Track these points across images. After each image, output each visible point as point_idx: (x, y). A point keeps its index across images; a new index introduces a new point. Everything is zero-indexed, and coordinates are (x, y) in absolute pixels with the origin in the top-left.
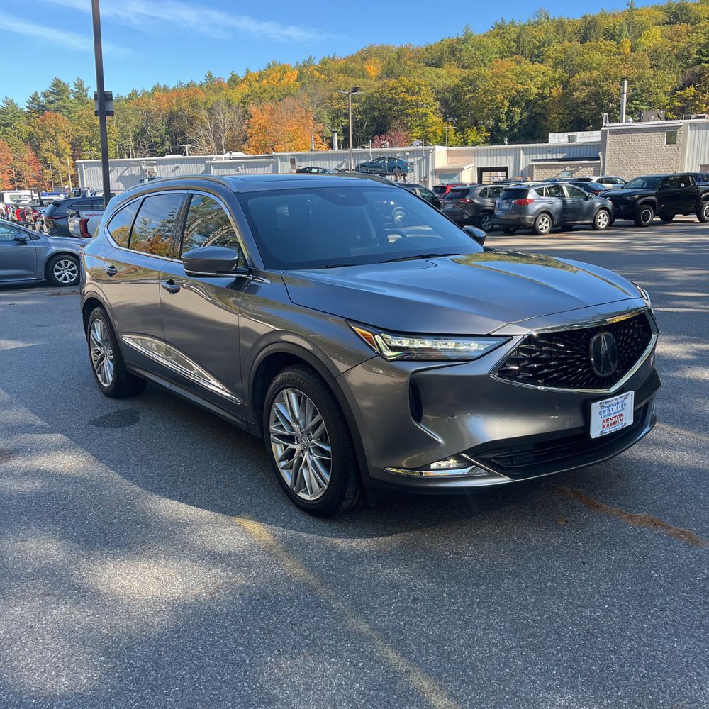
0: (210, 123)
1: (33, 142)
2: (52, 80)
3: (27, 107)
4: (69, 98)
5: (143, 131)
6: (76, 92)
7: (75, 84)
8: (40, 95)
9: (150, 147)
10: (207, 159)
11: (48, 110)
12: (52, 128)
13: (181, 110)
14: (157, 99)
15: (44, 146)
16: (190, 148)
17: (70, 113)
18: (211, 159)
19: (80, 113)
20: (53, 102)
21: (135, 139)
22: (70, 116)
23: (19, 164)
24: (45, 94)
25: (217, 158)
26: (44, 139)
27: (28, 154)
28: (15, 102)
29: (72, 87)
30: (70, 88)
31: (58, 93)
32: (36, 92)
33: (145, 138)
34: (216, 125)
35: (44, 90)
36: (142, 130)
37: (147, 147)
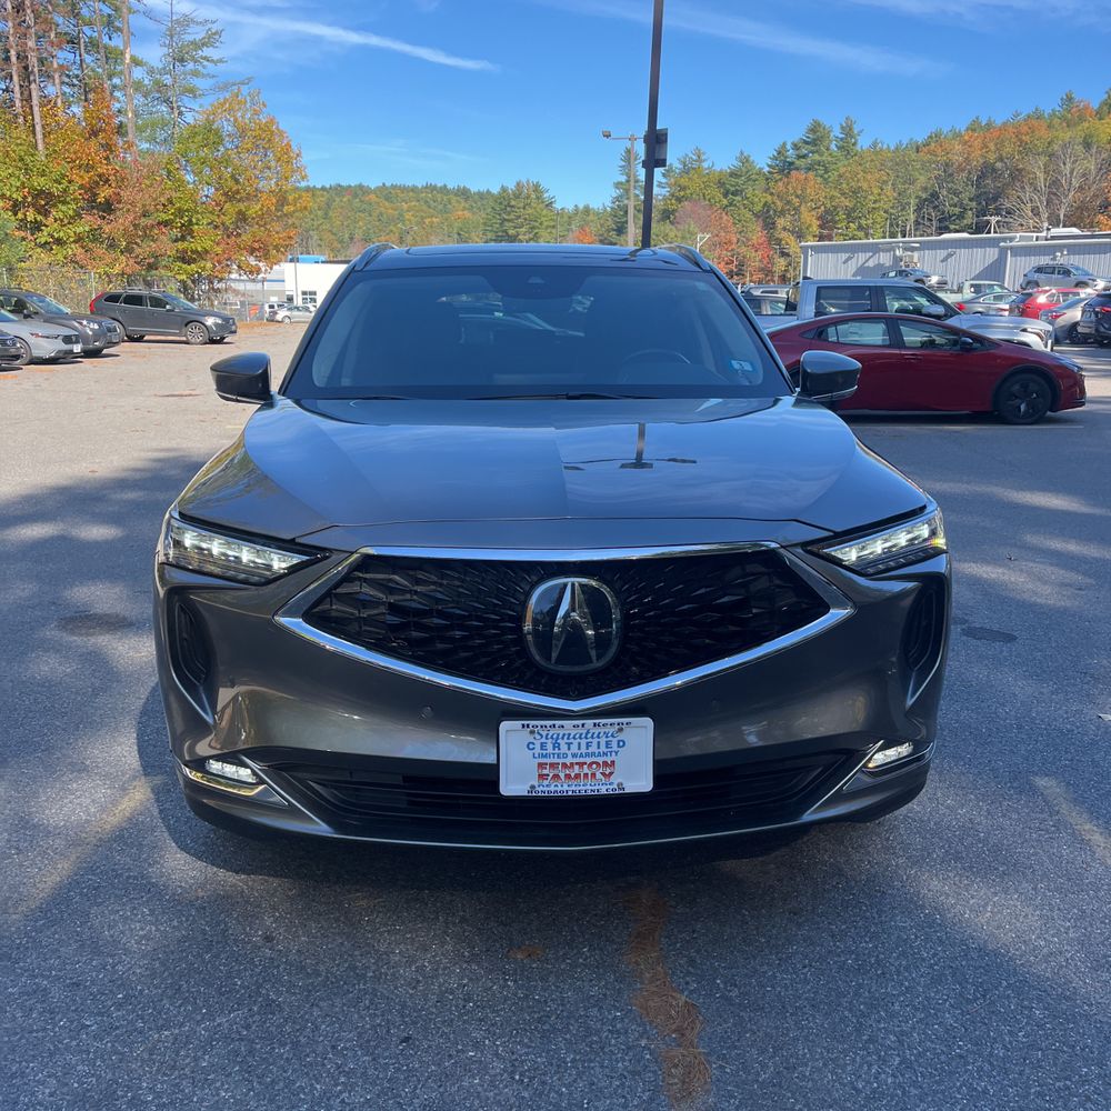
0: (1046, 179)
1: (767, 219)
2: (808, 123)
3: (769, 166)
4: (828, 149)
5: (935, 195)
6: (842, 139)
7: (842, 128)
8: (788, 147)
9: (940, 221)
10: (1004, 240)
11: (797, 169)
12: (797, 196)
13: (1001, 159)
14: (965, 143)
15: (781, 222)
16: (998, 222)
17: (826, 171)
18: (1011, 239)
19: (842, 170)
20: (804, 157)
21: (918, 209)
22: (826, 176)
23: (743, 250)
24: (795, 145)
25: (1022, 238)
26: (782, 213)
27: (757, 233)
28: (751, 159)
29: (837, 132)
30: (832, 135)
31: (814, 143)
32: (784, 144)
33: (934, 208)
34: (1055, 183)
35: (796, 139)
36: (932, 195)
37: (934, 223)
